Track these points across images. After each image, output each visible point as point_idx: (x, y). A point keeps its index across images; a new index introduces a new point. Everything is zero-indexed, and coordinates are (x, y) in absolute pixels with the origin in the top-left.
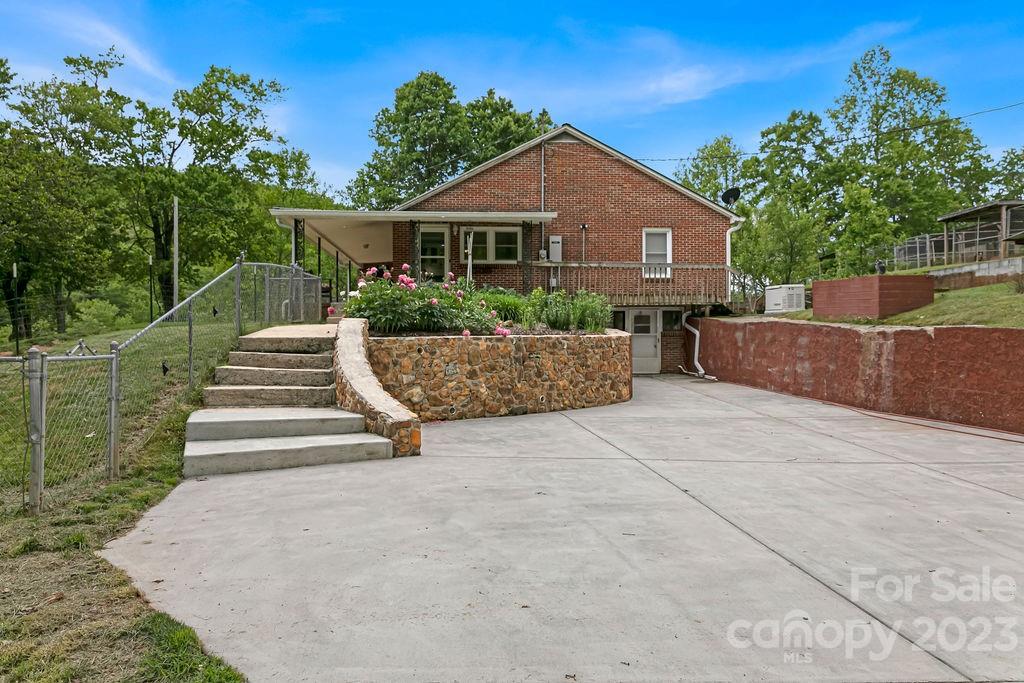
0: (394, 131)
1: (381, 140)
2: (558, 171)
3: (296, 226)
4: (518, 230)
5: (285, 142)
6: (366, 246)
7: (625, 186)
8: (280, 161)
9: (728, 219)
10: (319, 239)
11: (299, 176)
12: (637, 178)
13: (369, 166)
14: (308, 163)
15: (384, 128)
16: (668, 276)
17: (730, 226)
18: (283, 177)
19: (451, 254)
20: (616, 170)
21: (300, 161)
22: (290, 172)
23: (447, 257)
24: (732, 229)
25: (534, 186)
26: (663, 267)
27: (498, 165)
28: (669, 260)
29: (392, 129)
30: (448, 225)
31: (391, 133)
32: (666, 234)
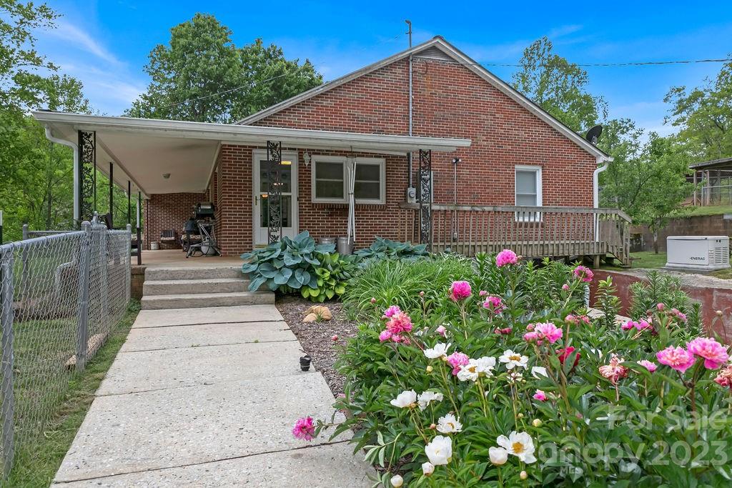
0: (169, 68)
1: (155, 75)
2: (427, 93)
3: (81, 142)
4: (381, 162)
5: (55, 69)
6: (168, 176)
7: (497, 115)
8: (51, 87)
9: (594, 158)
10: (111, 165)
11: (70, 103)
12: (509, 107)
13: (146, 98)
14: (81, 91)
15: (158, 64)
16: (537, 220)
17: (597, 165)
18: (54, 104)
19: (300, 191)
20: (488, 97)
21: (72, 88)
22: (61, 99)
23: (294, 193)
24: (599, 170)
25: (400, 109)
26: (532, 211)
27: (358, 79)
28: (539, 203)
29: (166, 66)
30: (296, 153)
31: (165, 69)
32: (534, 173)
